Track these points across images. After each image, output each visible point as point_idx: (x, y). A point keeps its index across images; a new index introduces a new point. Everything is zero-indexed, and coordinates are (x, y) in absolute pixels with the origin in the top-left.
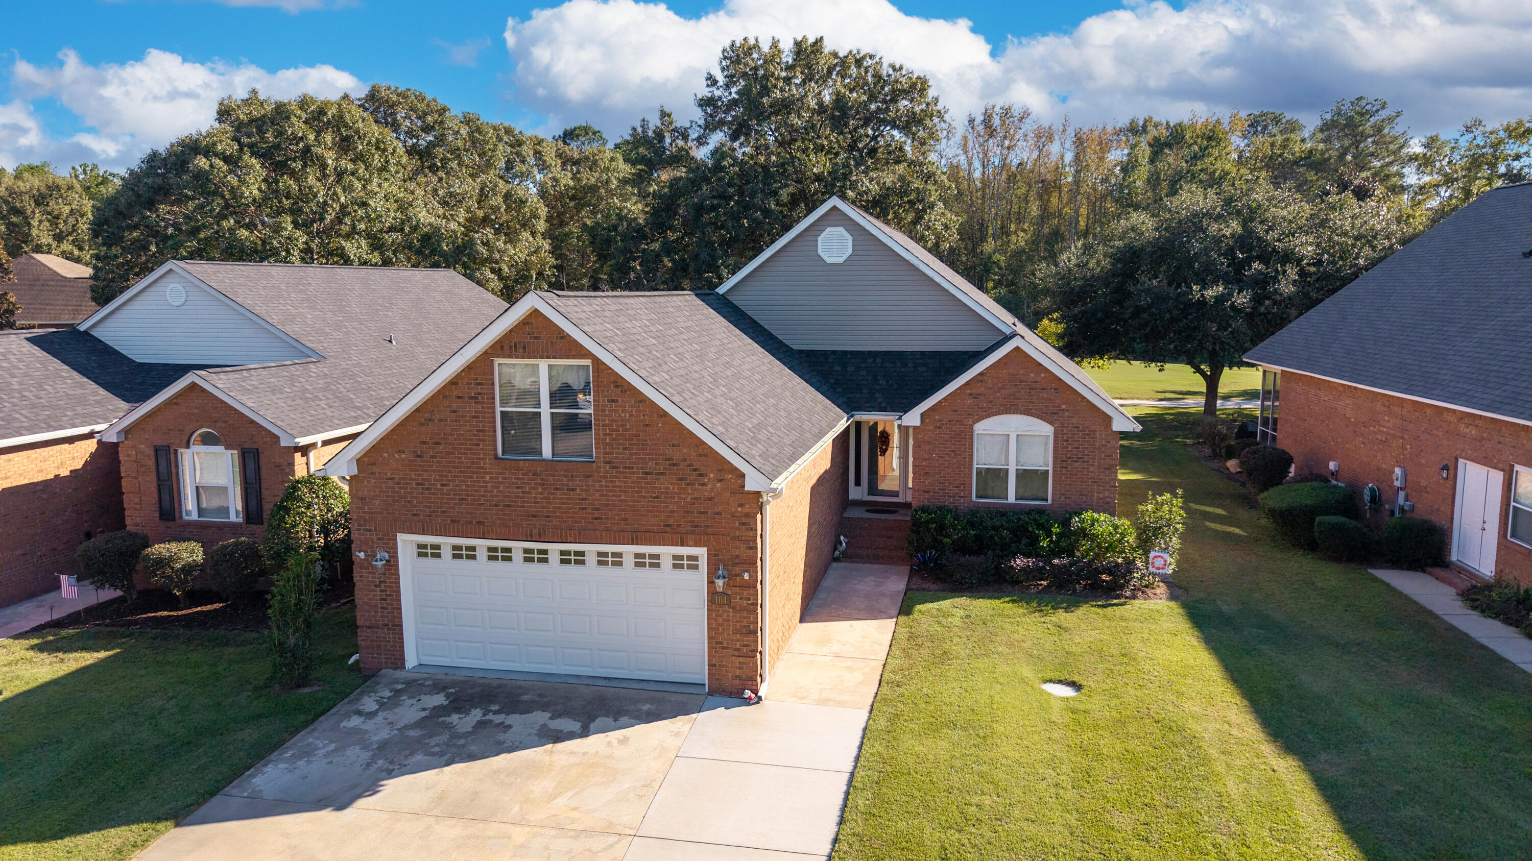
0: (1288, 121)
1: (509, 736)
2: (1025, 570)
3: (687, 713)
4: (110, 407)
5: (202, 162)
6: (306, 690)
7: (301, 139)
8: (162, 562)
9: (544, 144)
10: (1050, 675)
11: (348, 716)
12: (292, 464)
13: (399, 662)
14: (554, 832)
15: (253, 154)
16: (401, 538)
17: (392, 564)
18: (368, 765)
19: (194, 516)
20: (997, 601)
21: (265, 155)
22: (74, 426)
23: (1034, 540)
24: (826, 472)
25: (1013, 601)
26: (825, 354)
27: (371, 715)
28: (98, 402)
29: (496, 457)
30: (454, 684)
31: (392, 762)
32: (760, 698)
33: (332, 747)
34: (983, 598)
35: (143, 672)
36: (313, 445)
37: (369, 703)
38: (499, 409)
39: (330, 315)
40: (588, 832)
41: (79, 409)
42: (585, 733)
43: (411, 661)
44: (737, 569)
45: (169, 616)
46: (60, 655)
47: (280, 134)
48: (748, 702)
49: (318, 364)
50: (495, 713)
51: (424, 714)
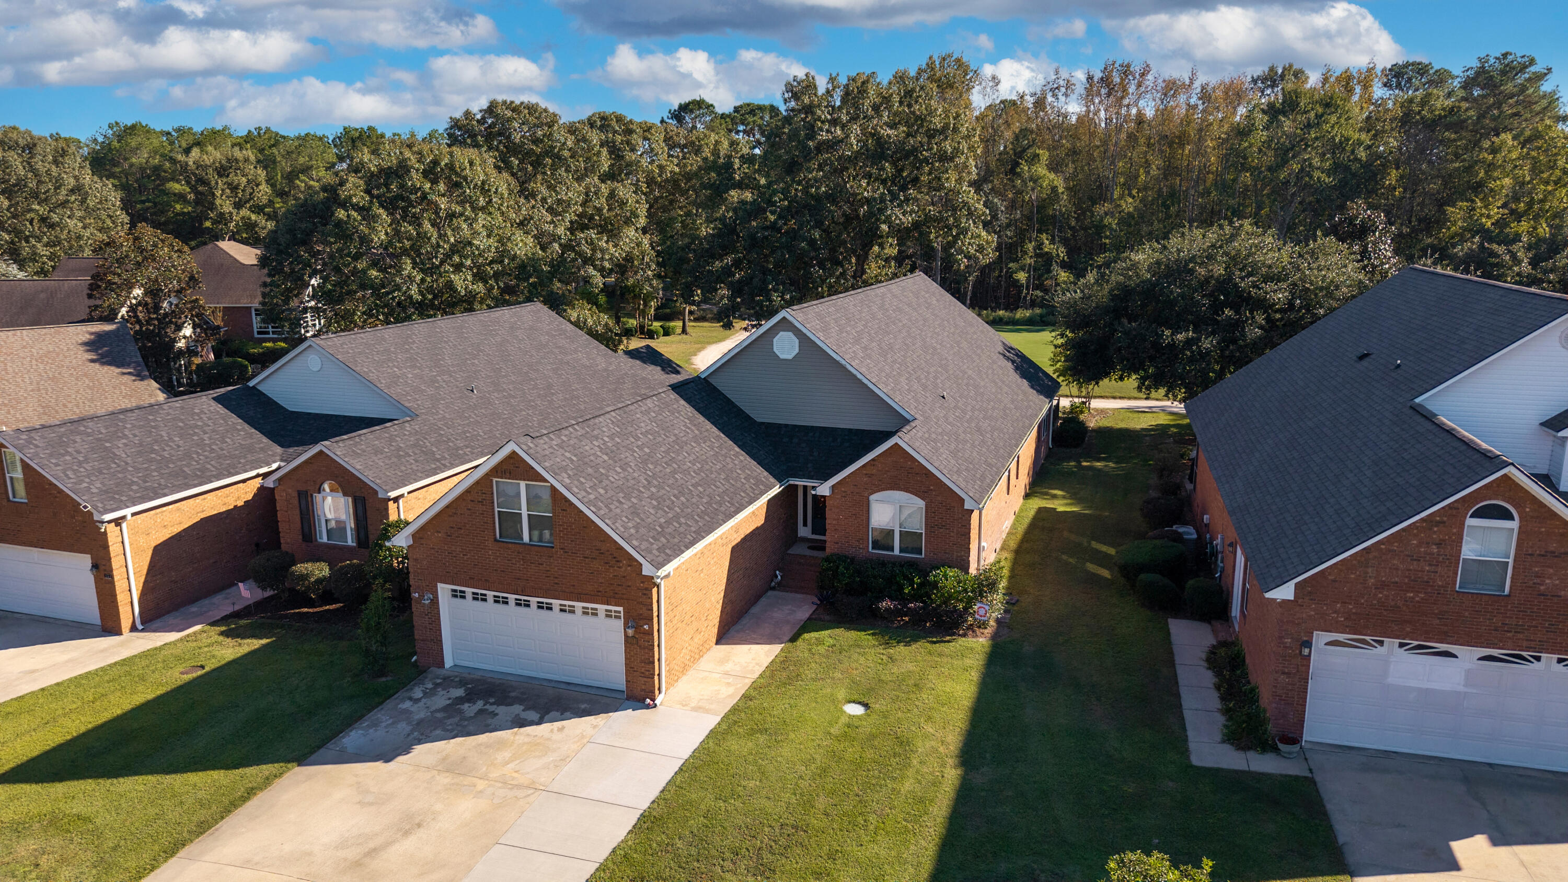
0: (1437, 71)
1: (492, 722)
2: (888, 610)
3: (607, 711)
4: (270, 453)
5: (341, 214)
6: (384, 679)
7: (420, 188)
8: (304, 577)
9: (653, 131)
10: (856, 697)
11: (403, 701)
12: (387, 509)
13: (441, 664)
14: (500, 785)
15: (381, 206)
16: (440, 586)
17: (435, 602)
18: (409, 735)
19: (325, 539)
20: (863, 633)
21: (390, 205)
22: (246, 471)
23: (901, 588)
24: (757, 528)
25: (873, 634)
26: (779, 426)
27: (417, 701)
28: (262, 449)
29: (496, 540)
30: (472, 681)
31: (422, 734)
32: (655, 706)
33: (390, 722)
34: (854, 629)
35: (288, 657)
36: (402, 496)
37: (418, 693)
38: (496, 509)
39: (427, 371)
40: (519, 787)
41: (249, 457)
42: (539, 723)
43: (448, 662)
44: (641, 622)
45: (308, 613)
46: (239, 640)
47: (402, 186)
48: (648, 707)
49: (412, 423)
50: (492, 704)
51: (448, 702)
